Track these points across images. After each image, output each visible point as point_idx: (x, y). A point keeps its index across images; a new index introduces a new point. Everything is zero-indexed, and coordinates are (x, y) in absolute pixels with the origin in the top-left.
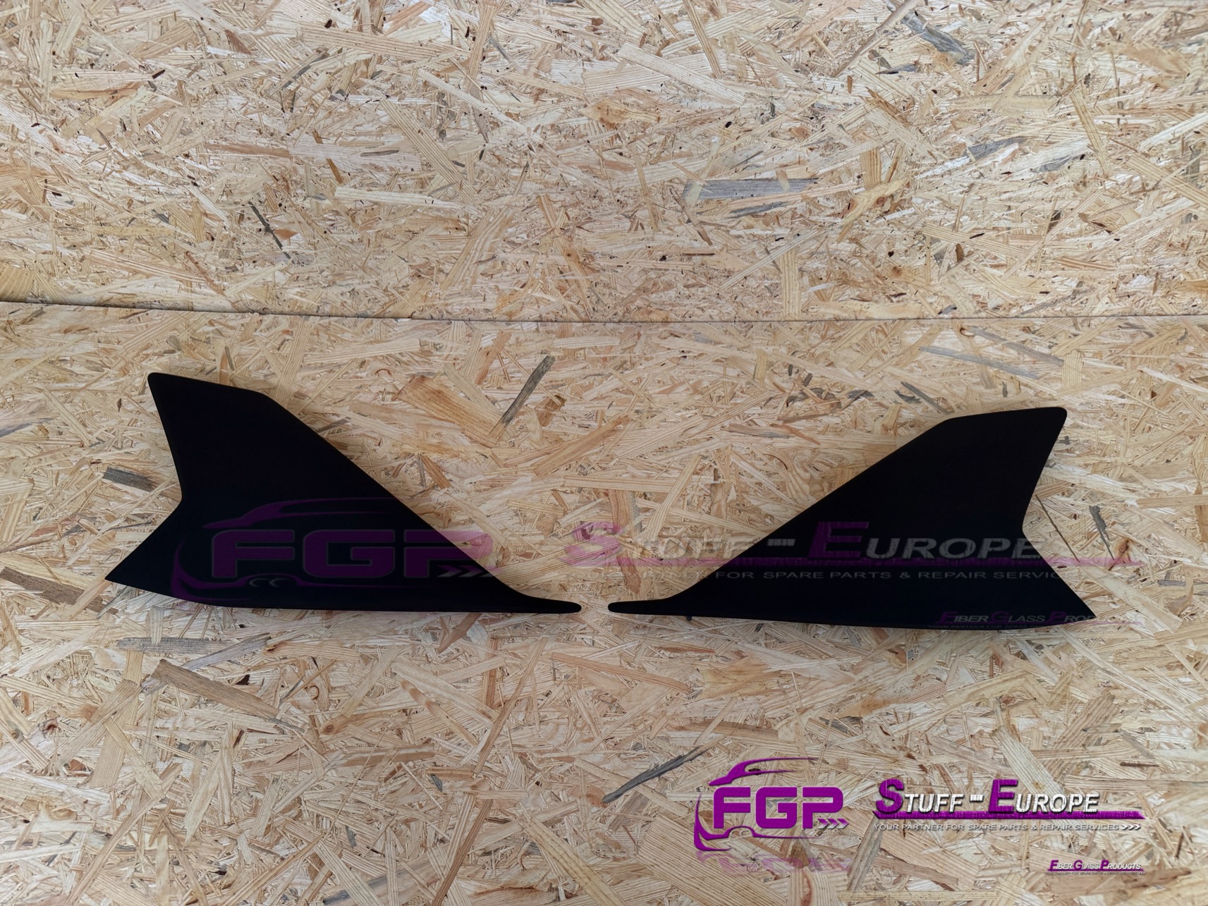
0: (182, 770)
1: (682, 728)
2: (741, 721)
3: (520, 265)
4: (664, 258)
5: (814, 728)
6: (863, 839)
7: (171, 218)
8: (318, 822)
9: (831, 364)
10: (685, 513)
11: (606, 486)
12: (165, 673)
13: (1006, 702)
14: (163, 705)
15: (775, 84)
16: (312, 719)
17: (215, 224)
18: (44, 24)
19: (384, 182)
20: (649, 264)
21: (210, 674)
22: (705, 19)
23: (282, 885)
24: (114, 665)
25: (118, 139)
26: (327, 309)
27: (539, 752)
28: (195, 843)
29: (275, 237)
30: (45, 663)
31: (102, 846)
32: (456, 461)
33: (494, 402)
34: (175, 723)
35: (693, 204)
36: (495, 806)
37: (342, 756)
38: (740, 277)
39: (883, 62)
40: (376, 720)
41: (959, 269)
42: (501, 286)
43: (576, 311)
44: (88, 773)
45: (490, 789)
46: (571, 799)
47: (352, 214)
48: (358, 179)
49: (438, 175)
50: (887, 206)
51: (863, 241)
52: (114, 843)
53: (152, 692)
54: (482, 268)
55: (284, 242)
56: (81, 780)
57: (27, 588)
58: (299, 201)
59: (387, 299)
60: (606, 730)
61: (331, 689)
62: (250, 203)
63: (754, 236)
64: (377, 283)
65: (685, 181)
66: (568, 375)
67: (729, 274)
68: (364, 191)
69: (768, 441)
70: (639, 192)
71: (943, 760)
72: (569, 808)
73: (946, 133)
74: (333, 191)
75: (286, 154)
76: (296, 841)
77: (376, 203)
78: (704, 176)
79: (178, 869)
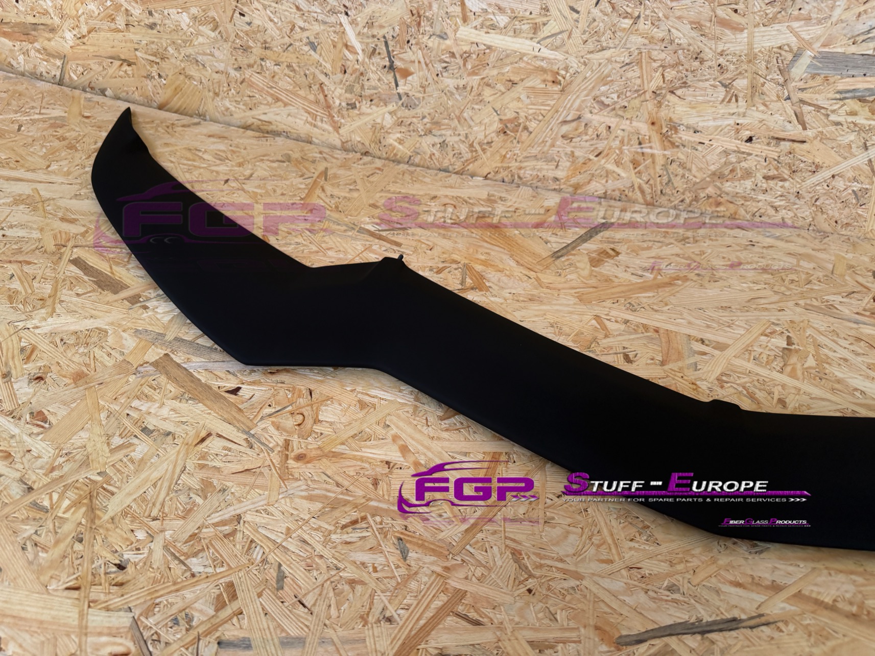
0: (134, 451)
1: (738, 585)
3: (602, 130)
4: (750, 140)
7: (319, 47)
8: (249, 548)
10: (750, 366)
11: (658, 325)
12: (164, 365)
14: (147, 390)
16: (287, 443)
17: (350, 56)
19: (502, 25)
20: (732, 145)
21: (204, 377)
23: (180, 605)
24: (122, 346)
26: (417, 160)
27: (538, 555)
28: (109, 526)
29: (395, 75)
31: (18, 497)
32: (499, 274)
33: (547, 242)
34: (150, 408)
35: (797, 79)
36: (468, 600)
37: (304, 487)
38: (827, 174)
40: (354, 462)
42: (577, 153)
43: (642, 192)
44: (47, 426)
45: (466, 578)
46: (572, 624)
47: (466, 57)
48: (481, 19)
49: (552, 22)
52: (32, 497)
53: (143, 377)
54: (565, 129)
55: (401, 82)
56: (36, 430)
57: (85, 274)
58: (425, 39)
59: (469, 156)
60: (630, 556)
61: (317, 421)
62: (384, 37)
63: (855, 125)
64: (467, 137)
65: (795, 49)
66: (625, 237)
67: (816, 169)
68: (482, 33)
69: (852, 325)
70: (743, 58)
72: (567, 634)
74: (456, 31)
76: (218, 562)
77: (489, 47)
78: (817, 46)
79: (78, 547)
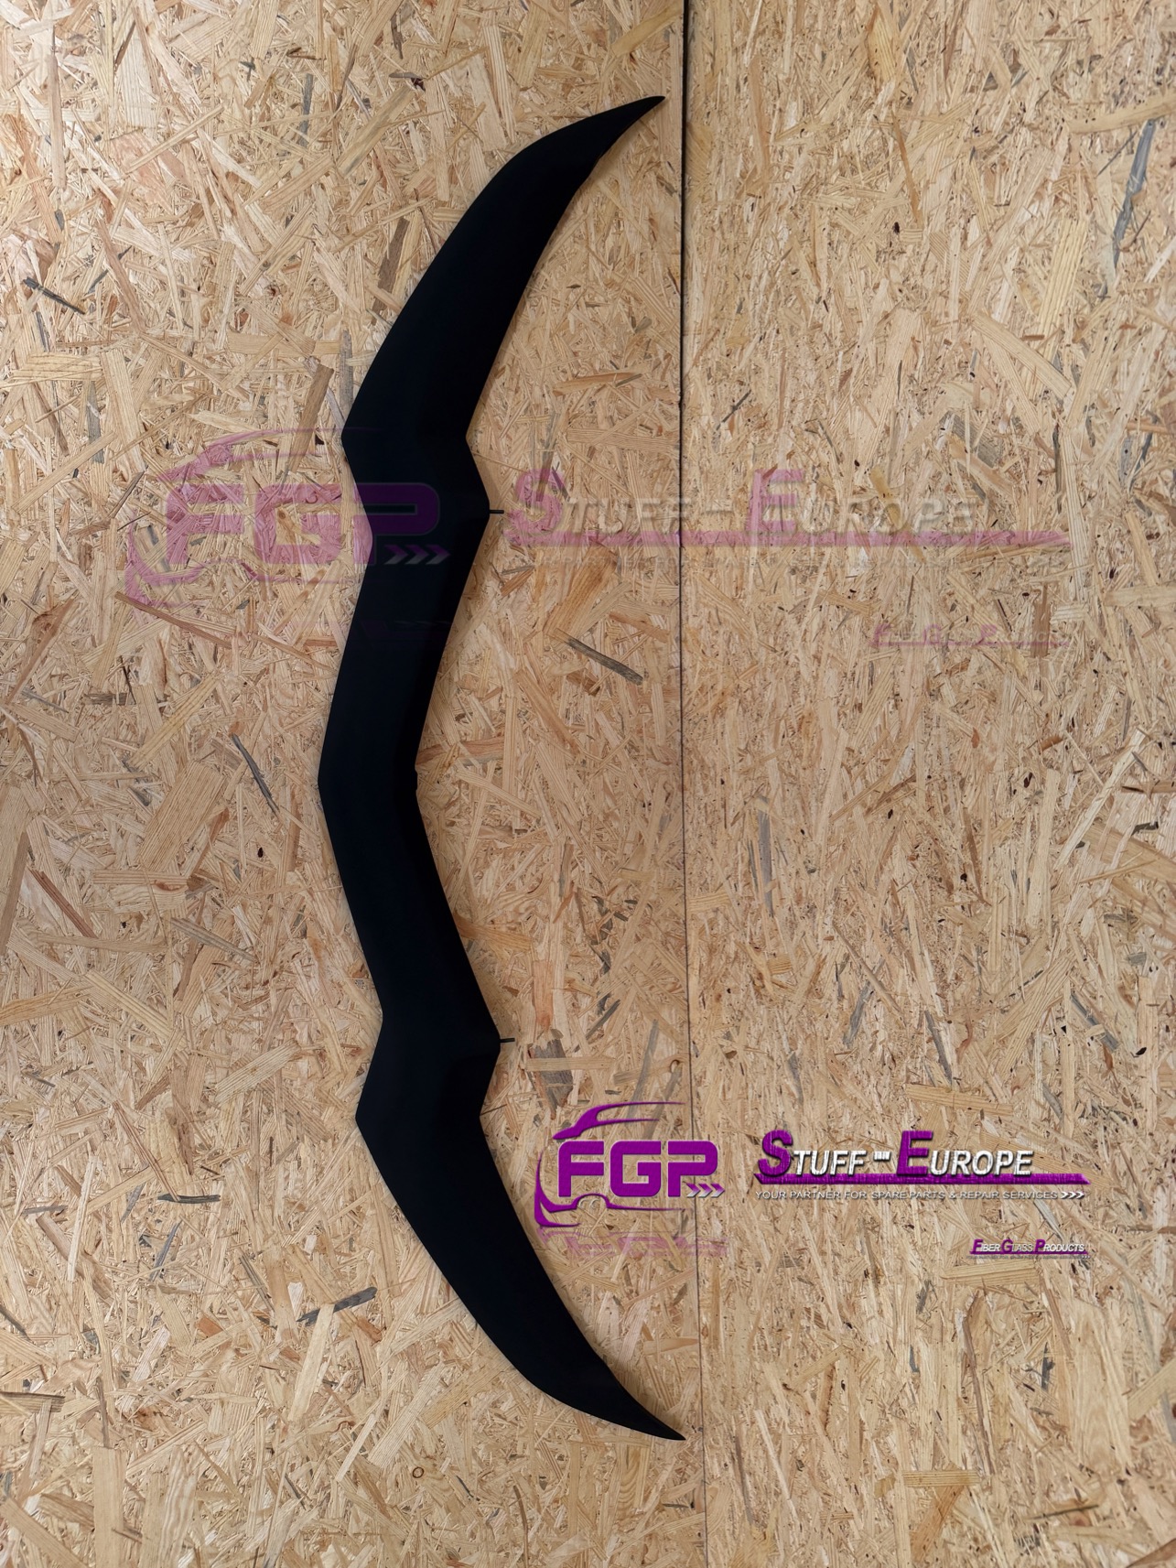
0: (244, 402)
1: (293, 796)
2: (300, 843)
3: (716, 648)
4: (722, 782)
5: (296, 900)
6: (210, 932)
7: (739, 315)
9: (638, 939)
10: (483, 802)
11: (508, 734)
12: (323, 374)
13: (321, 1055)
14: (295, 378)
15: (827, 871)
17: (737, 358)
18: (853, 200)
20: (719, 770)
21: (323, 412)
22: (864, 805)
23: (161, 493)
24: (327, 332)
25: (787, 266)
26: (685, 467)
27: (270, 684)
28: (188, 421)
29: (730, 415)
30: (326, 273)
32: (529, 600)
33: (591, 631)
35: (755, 806)
36: (227, 651)
38: (712, 854)
39: (843, 966)
41: (721, 1056)
42: (702, 632)
45: (239, 647)
46: (234, 710)
49: (768, 569)
50: (758, 983)
51: (736, 964)
53: (306, 367)
54: (714, 612)
55: (726, 424)
57: (391, 245)
58: (752, 439)
60: (289, 736)
62: (750, 391)
63: (737, 864)
65: (769, 797)
66: (622, 697)
67: (714, 844)
69: (556, 878)
70: (761, 755)
71: (273, 999)
72: (227, 709)
73: (803, 1030)
75: (780, 426)
78: (772, 813)
